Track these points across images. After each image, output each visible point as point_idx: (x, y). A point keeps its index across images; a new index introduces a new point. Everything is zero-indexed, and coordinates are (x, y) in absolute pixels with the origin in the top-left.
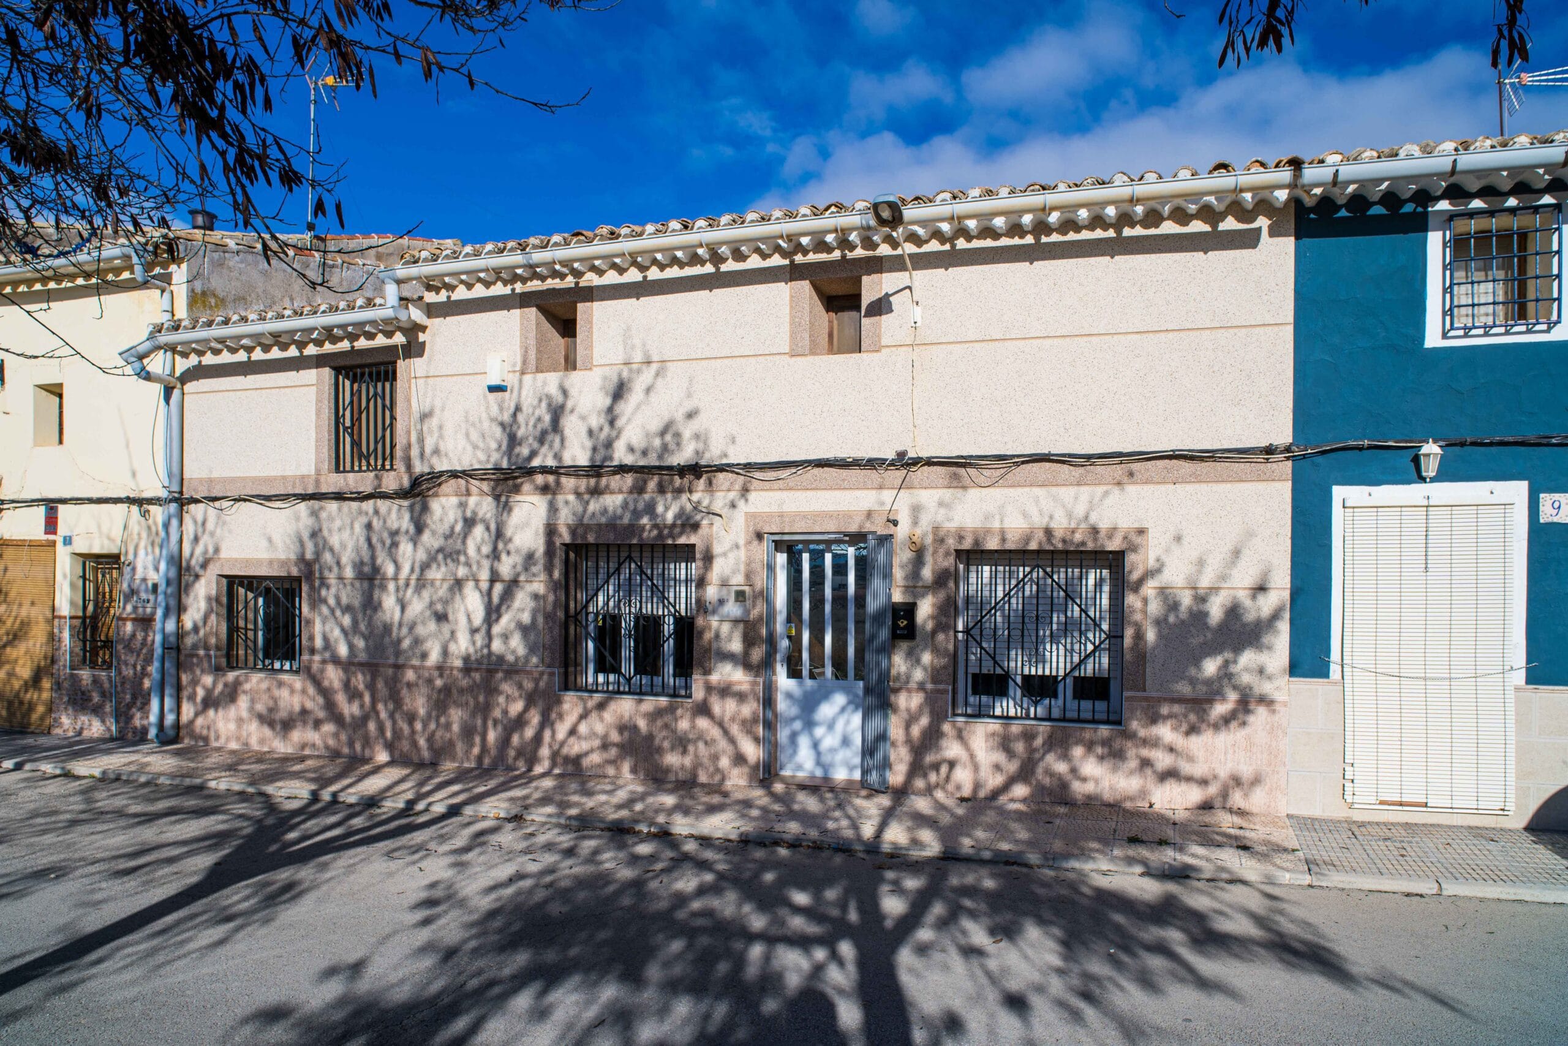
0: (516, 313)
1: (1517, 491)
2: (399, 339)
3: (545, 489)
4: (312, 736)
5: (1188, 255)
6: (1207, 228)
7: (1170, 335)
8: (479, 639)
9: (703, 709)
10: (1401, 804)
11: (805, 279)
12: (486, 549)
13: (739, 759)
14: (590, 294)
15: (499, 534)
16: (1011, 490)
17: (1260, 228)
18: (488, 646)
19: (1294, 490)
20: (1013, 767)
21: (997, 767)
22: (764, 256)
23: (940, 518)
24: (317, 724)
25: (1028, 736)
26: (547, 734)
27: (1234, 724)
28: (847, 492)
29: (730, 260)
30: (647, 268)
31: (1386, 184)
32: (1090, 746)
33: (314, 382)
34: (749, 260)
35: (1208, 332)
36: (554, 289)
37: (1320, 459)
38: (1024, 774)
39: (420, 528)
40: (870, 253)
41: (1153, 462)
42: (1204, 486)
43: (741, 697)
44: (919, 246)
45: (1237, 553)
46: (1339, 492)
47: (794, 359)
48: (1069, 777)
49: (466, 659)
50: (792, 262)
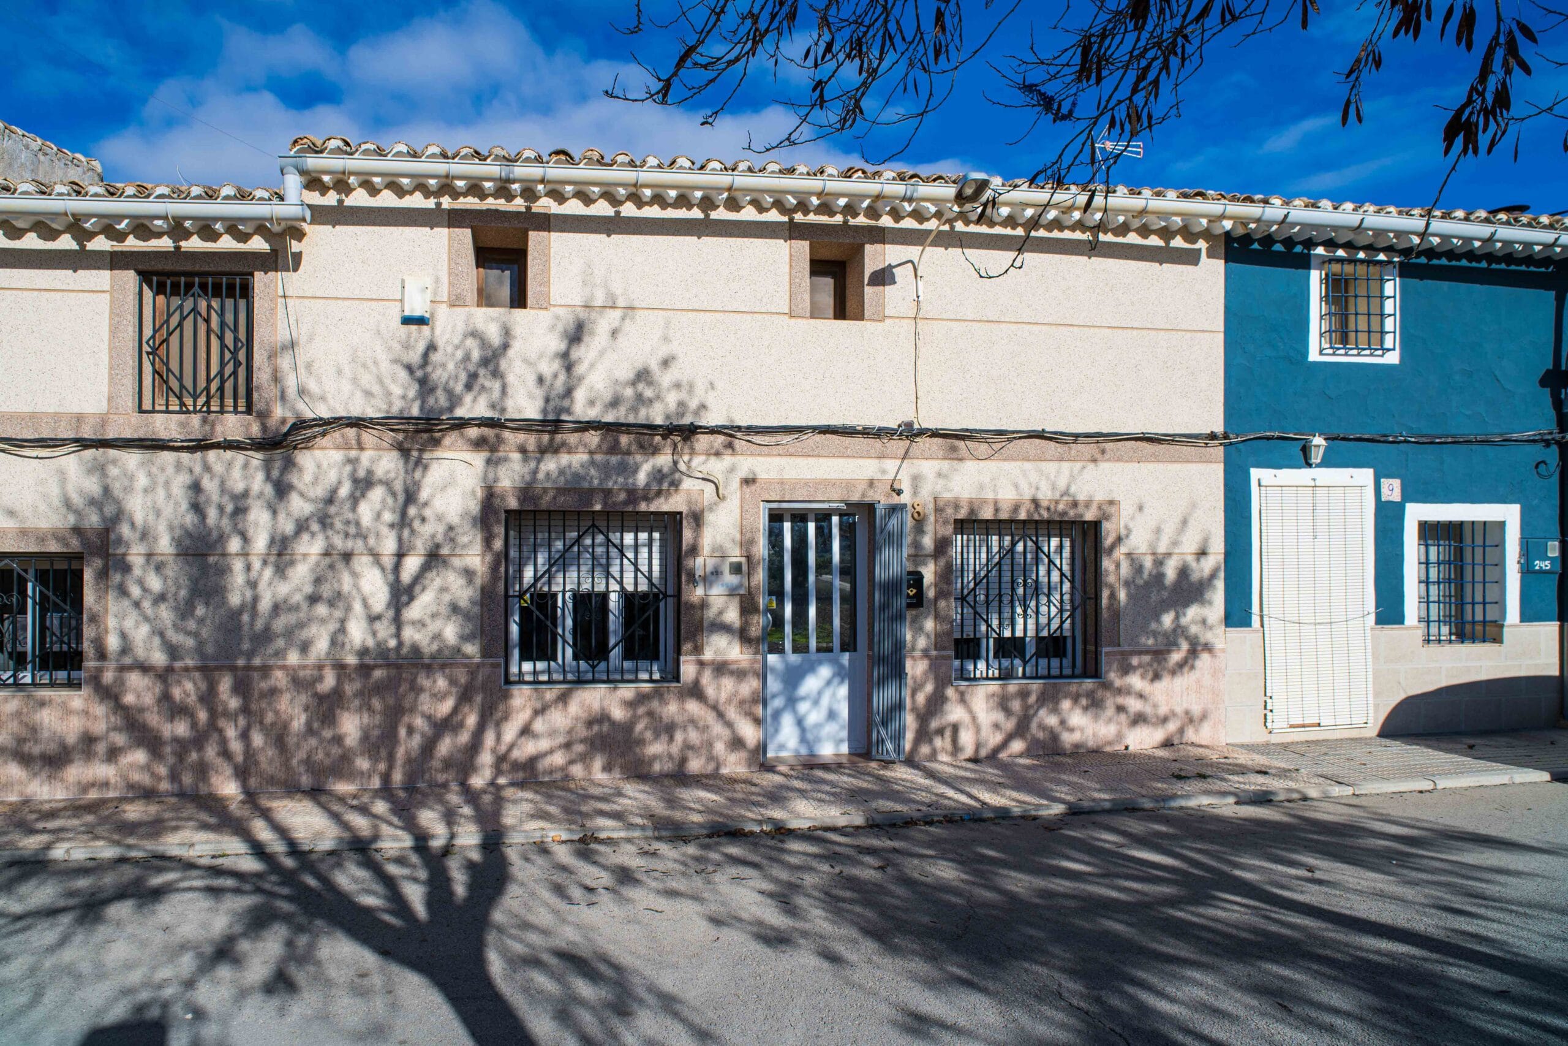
0: (443, 232)
1: (1365, 476)
2: (258, 244)
3: (479, 444)
4: (102, 771)
5: (1148, 264)
6: (1161, 243)
7: (1135, 332)
8: (384, 630)
9: (696, 691)
10: (1303, 726)
11: (806, 239)
12: (388, 517)
13: (737, 743)
14: (546, 222)
15: (410, 497)
16: (1006, 463)
17: (1200, 250)
18: (398, 635)
19: (1225, 471)
20: (1010, 725)
21: (997, 726)
22: (761, 209)
23: (938, 488)
24: (113, 754)
25: (1024, 694)
26: (489, 739)
27: (1186, 669)
28: (850, 460)
29: (721, 208)
30: (621, 203)
31: (1298, 228)
32: (1076, 699)
33: (107, 288)
34: (743, 211)
35: (1162, 333)
36: (497, 211)
37: (1241, 446)
38: (1021, 730)
39: (282, 490)
40: (872, 223)
41: (1122, 443)
42: (1161, 464)
43: (740, 674)
44: (921, 223)
45: (1184, 522)
46: (1255, 473)
47: (793, 320)
48: (1058, 729)
49: (363, 652)
50: (791, 220)
